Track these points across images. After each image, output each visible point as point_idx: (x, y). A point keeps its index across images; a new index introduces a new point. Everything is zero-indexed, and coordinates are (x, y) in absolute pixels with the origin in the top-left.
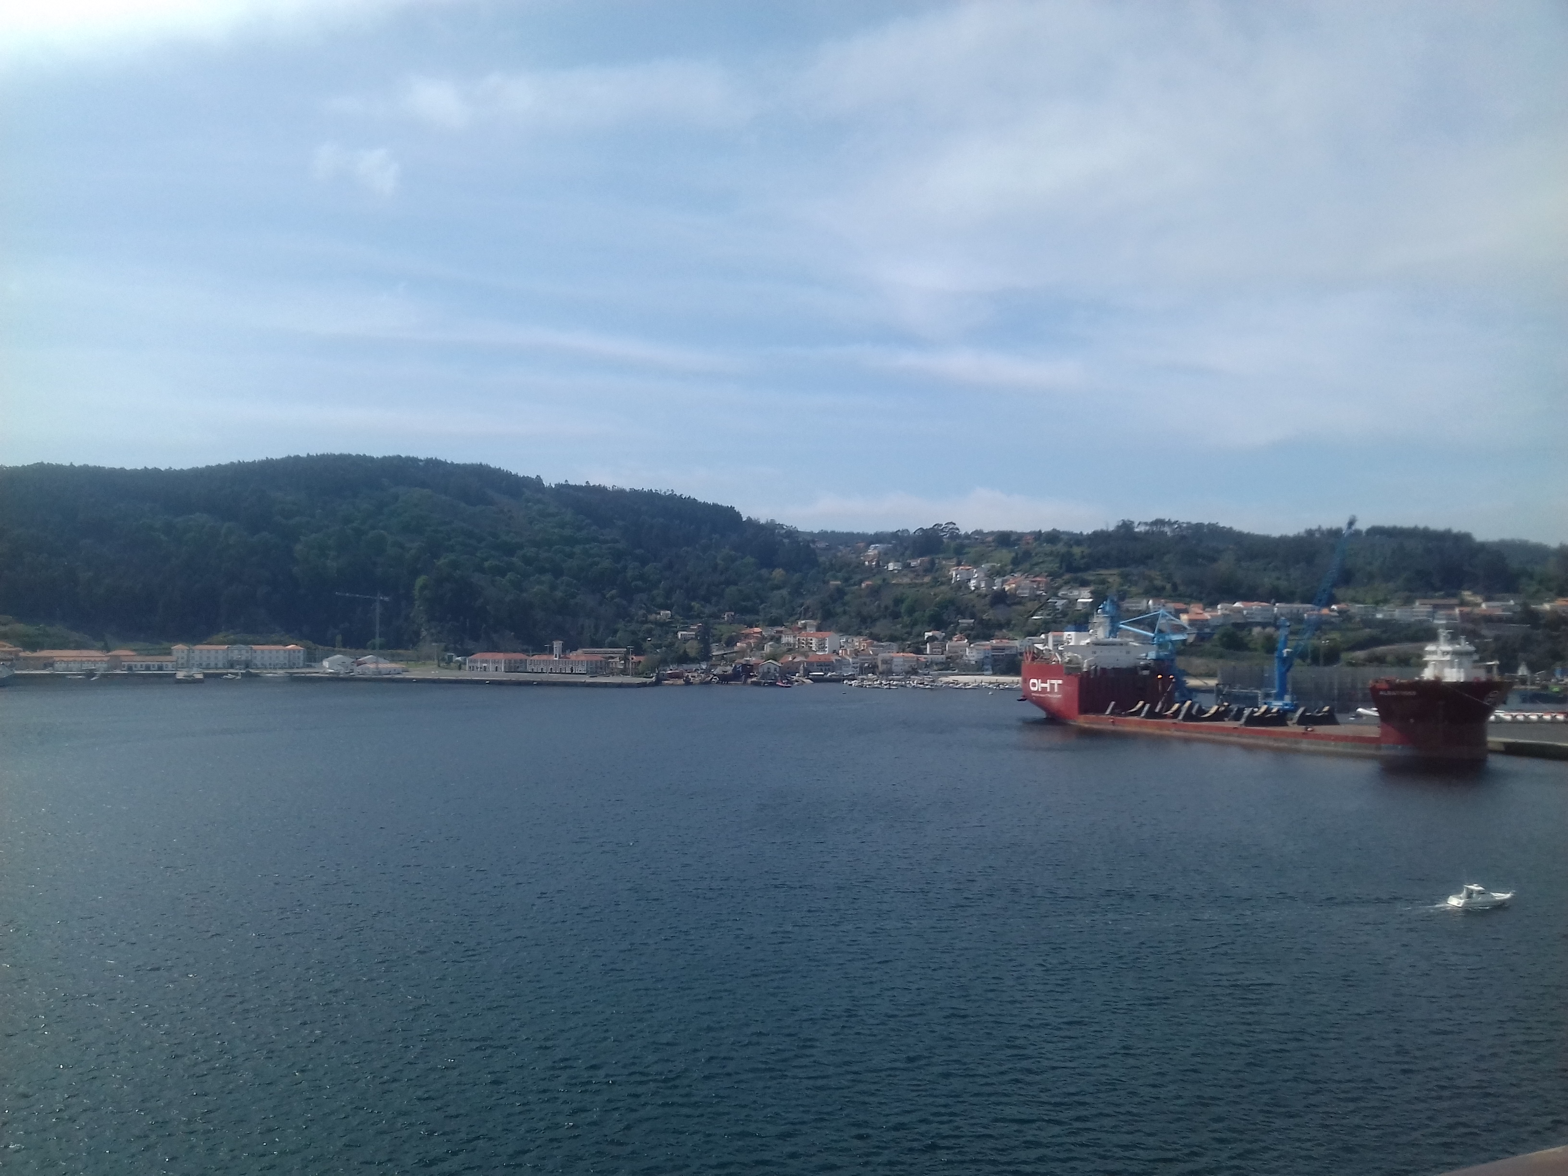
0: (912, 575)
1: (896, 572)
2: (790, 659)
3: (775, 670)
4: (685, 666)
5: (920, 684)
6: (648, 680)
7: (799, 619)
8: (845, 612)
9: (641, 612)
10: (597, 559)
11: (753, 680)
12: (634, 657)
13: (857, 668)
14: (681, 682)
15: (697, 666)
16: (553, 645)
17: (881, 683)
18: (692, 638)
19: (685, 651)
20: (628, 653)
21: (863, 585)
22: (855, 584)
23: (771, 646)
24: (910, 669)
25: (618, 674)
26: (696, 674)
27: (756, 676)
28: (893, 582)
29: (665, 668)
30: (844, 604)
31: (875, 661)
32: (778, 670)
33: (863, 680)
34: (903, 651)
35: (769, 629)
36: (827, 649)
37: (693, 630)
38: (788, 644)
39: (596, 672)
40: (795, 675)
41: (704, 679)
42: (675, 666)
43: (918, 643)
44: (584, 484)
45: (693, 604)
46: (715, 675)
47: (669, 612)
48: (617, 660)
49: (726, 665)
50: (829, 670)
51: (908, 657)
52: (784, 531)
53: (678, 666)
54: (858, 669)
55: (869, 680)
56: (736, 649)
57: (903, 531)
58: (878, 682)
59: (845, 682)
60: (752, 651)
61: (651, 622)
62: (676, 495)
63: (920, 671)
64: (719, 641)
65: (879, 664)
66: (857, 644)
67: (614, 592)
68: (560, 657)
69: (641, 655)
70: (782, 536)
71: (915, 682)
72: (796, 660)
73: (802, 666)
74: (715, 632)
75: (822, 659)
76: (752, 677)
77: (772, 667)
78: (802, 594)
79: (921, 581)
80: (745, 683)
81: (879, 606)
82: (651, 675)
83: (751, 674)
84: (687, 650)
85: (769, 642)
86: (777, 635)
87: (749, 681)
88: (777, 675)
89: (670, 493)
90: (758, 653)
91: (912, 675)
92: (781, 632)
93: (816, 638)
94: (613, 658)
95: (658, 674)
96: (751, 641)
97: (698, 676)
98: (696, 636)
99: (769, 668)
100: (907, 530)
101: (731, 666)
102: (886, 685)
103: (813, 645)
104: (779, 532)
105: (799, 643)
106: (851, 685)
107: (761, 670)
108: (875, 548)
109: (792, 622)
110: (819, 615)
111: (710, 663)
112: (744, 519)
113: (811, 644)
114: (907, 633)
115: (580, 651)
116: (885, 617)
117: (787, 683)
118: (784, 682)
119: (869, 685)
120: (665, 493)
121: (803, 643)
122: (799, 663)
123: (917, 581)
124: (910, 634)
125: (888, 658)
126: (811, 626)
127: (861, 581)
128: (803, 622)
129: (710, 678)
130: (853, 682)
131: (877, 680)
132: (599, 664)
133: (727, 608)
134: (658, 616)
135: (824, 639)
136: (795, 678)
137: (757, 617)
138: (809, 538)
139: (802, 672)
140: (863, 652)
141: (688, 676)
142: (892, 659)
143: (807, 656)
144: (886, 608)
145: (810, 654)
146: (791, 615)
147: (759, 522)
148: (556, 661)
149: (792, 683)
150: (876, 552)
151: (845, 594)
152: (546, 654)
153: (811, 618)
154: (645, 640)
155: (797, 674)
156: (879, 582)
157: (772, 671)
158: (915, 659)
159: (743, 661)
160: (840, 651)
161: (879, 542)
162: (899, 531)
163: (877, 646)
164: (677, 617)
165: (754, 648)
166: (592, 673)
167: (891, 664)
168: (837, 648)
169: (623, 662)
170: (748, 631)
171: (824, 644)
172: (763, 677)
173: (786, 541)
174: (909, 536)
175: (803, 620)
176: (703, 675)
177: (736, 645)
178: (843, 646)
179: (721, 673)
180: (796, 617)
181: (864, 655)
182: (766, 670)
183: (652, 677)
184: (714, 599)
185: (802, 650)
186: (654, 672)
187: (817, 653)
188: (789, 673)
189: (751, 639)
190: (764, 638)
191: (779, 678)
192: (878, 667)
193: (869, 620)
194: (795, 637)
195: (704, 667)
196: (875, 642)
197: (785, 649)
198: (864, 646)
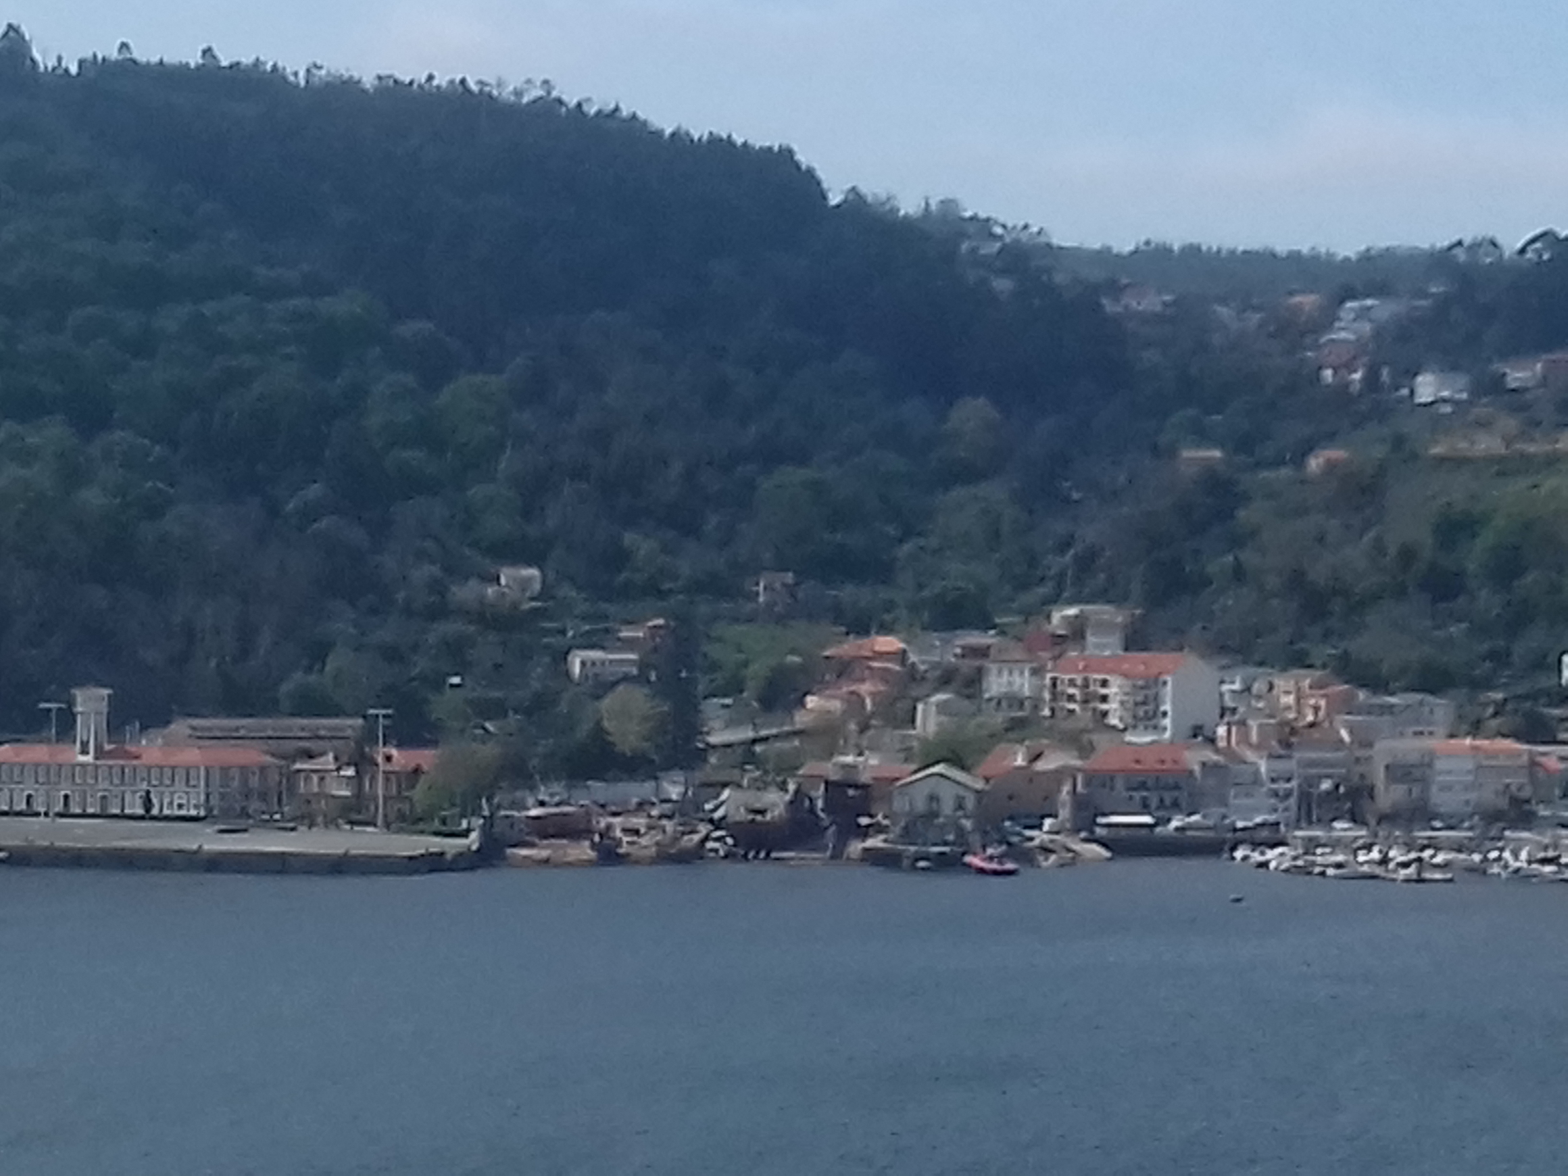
0: (1510, 424)
1: (1447, 409)
2: (1020, 761)
3: (960, 806)
4: (599, 789)
5: (1545, 861)
6: (452, 845)
7: (1055, 599)
8: (1239, 574)
9: (428, 571)
10: (248, 360)
11: (870, 843)
12: (394, 752)
13: (1288, 794)
14: (584, 851)
15: (642, 790)
16: (71, 703)
17: (1384, 861)
18: (626, 678)
19: (599, 731)
20: (369, 736)
21: (1315, 463)
22: (1278, 462)
23: (942, 708)
24: (1503, 803)
25: (330, 822)
26: (639, 822)
27: (880, 829)
28: (1437, 450)
29: (519, 794)
30: (1236, 542)
31: (1359, 769)
32: (970, 803)
33: (1311, 845)
34: (1476, 728)
35: (935, 639)
36: (1167, 722)
37: (630, 644)
38: (1016, 701)
39: (244, 814)
40: (1040, 827)
41: (676, 839)
42: (558, 788)
43: (1533, 696)
44: (194, 59)
45: (629, 538)
46: (717, 825)
47: (533, 572)
48: (328, 761)
49: (760, 785)
50: (1176, 806)
51: (1493, 755)
52: (998, 245)
53: (569, 788)
54: (1292, 801)
55: (1335, 845)
56: (801, 719)
57: (1476, 246)
58: (1375, 855)
59: (1239, 854)
60: (864, 728)
61: (464, 613)
62: (560, 101)
63: (1544, 812)
64: (734, 687)
65: (1379, 778)
66: (1290, 699)
67: (315, 491)
68: (100, 753)
69: (433, 743)
70: (984, 263)
71: (1524, 855)
72: (1041, 766)
73: (1066, 788)
74: (714, 651)
75: (1150, 763)
76: (864, 833)
77: (948, 795)
78: (1067, 500)
79: (1548, 448)
80: (837, 854)
81: (1379, 547)
82: (464, 824)
83: (864, 821)
84: (606, 724)
85: (936, 690)
86: (968, 665)
87: (856, 847)
88: (967, 824)
89: (541, 93)
90: (892, 737)
91: (1514, 827)
92: (982, 652)
93: (1126, 676)
94: (310, 756)
95: (490, 820)
96: (865, 688)
97: (650, 828)
98: (644, 666)
99: (933, 798)
100: (1494, 244)
101: (783, 787)
102: (1405, 865)
103: (1112, 706)
104: (974, 251)
105: (1055, 697)
106: (1264, 865)
107: (900, 804)
108: (1363, 314)
109: (1027, 614)
110: (1136, 588)
111: (699, 776)
112: (834, 199)
113: (1104, 699)
114: (1492, 655)
115: (180, 727)
116: (1400, 592)
117: (1001, 858)
118: (990, 851)
119: (1339, 866)
120: (518, 93)
121: (1071, 698)
122: (1058, 775)
123: (1532, 449)
124: (1500, 658)
125: (1413, 758)
126: (1104, 627)
127: (1307, 448)
128: (1072, 611)
129: (696, 838)
130: (1271, 854)
131: (1368, 848)
132: (254, 782)
133: (767, 556)
134: (491, 591)
135: (1154, 682)
136: (1039, 837)
137: (884, 594)
138: (1097, 275)
139: (1064, 813)
140: (1316, 734)
141: (609, 827)
142: (1427, 762)
143: (1086, 750)
144: (1407, 555)
145: (1101, 740)
146: (1023, 585)
147: (894, 210)
148: (83, 765)
149: (1027, 857)
150: (1366, 328)
151: (1245, 498)
152: (48, 741)
153: (1102, 596)
154: (438, 683)
155: (1048, 823)
156: (1379, 452)
157: (947, 807)
158: (1525, 758)
159: (830, 769)
160: (1222, 731)
161: (1381, 290)
162: (1460, 243)
163: (1369, 710)
164: (567, 591)
165: (873, 714)
166: (226, 814)
167: (1425, 782)
168: (1208, 714)
169: (350, 772)
170: (849, 647)
171: (1157, 699)
172: (908, 835)
173: (1002, 285)
174: (1499, 265)
175: (1071, 603)
176: (669, 825)
177: (803, 705)
178: (1234, 710)
179: (742, 815)
180: (1043, 591)
181: (1319, 745)
182: (921, 806)
183: (465, 834)
184: (712, 522)
185: (1068, 725)
186: (476, 811)
187: (1129, 737)
188: (1011, 818)
189: (862, 680)
190: (913, 676)
191: (975, 840)
192: (1371, 793)
193: (1337, 606)
194: (1037, 672)
195: (674, 792)
196: (1362, 695)
197: (999, 719)
198: (1316, 709)
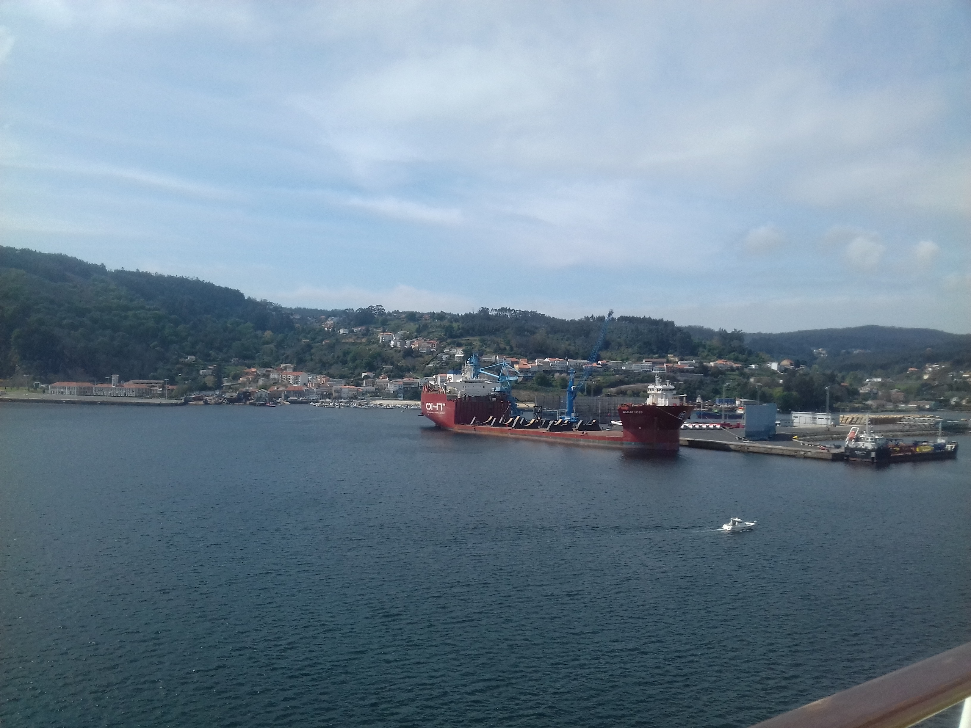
0: (355, 337)
1: (345, 335)
2: (276, 389)
3: (265, 396)
4: (204, 393)
5: (359, 405)
6: (179, 402)
7: (282, 363)
8: (312, 360)
9: (174, 357)
10: (144, 321)
11: (250, 402)
12: (169, 386)
14: (202, 403)
15: (212, 393)
16: (111, 377)
17: (334, 405)
18: (209, 375)
19: (205, 383)
20: (165, 383)
21: (324, 343)
22: (318, 342)
23: (263, 380)
24: (353, 396)
25: (158, 397)
26: (212, 398)
27: (252, 399)
28: (343, 341)
29: (191, 393)
30: (312, 354)
31: (331, 391)
32: (267, 395)
33: (323, 402)
34: (349, 384)
35: (262, 369)
36: (300, 383)
37: (210, 369)
38: (275, 379)
39: (142, 396)
40: (279, 399)
41: (217, 401)
42: (198, 392)
43: (358, 380)
44: (135, 271)
45: (210, 352)
46: (225, 399)
47: (193, 357)
48: (157, 388)
49: (232, 392)
50: (301, 396)
51: (351, 388)
52: (273, 307)
53: (200, 392)
54: (320, 395)
55: (326, 402)
56: (239, 382)
57: (350, 309)
58: (333, 404)
59: (311, 404)
60: (250, 383)
61: (182, 364)
62: (199, 280)
63: (359, 397)
64: (228, 376)
65: (333, 392)
66: (320, 380)
67: (156, 343)
68: (117, 386)
69: (174, 385)
70: (271, 309)
71: (356, 404)
72: (279, 390)
73: (283, 393)
74: (225, 370)
75: (297, 389)
76: (250, 400)
77: (264, 394)
78: (284, 347)
79: (360, 341)
80: (245, 404)
81: (334, 356)
82: (181, 398)
83: (250, 398)
84: (206, 382)
85: (262, 377)
86: (267, 373)
87: (248, 402)
88: (267, 399)
89: (196, 279)
90: (254, 385)
91: (354, 399)
92: (270, 371)
93: (293, 375)
94: (154, 386)
95: (185, 398)
96: (250, 377)
97: (213, 399)
98: (213, 373)
99: (261, 395)
100: (352, 309)
101: (236, 393)
102: (337, 405)
103: (291, 380)
104: (269, 307)
105: (282, 379)
106: (315, 405)
107: (256, 395)
108: (332, 319)
109: (277, 366)
110: (295, 361)
111: (222, 390)
112: (246, 298)
113: (289, 379)
114: (351, 373)
115: (131, 382)
116: (337, 363)
117: (273, 404)
118: (271, 403)
119: (327, 406)
120: (192, 279)
121: (284, 379)
122: (282, 391)
123: (358, 341)
124: (352, 374)
125: (339, 389)
126: (290, 368)
127: (323, 340)
128: (284, 365)
129: (221, 400)
130: (316, 404)
131: (332, 403)
132: (144, 391)
133: (234, 355)
134: (186, 360)
135: (298, 377)
136: (278, 401)
137: (253, 362)
138: (289, 312)
139: (283, 397)
140: (324, 385)
141: (206, 399)
142: (341, 389)
143: (286, 387)
144: (338, 357)
145: (289, 385)
146: (276, 361)
147: (256, 300)
148: (114, 388)
149: (276, 404)
150: (332, 322)
151: (312, 348)
152: (107, 383)
153: (289, 363)
154: (177, 375)
155: (280, 399)
156: (334, 341)
157: (263, 396)
158: (356, 389)
159: (244, 390)
160: (308, 384)
161: (335, 316)
162: (347, 309)
163: (332, 381)
164: (200, 360)
165: (251, 381)
166: (139, 396)
167: (341, 393)
168: (306, 382)
169: (161, 389)
170: (247, 370)
171: (298, 379)
172: (257, 400)
173: (274, 313)
174: (353, 312)
175: (284, 364)
176: (217, 399)
177: (239, 379)
178: (310, 381)
179: (229, 397)
180: (281, 361)
181: (324, 387)
182: (259, 396)
183: (182, 399)
184: (225, 349)
185: (284, 383)
186: (183, 396)
187: (293, 385)
188: (275, 398)
189: (249, 375)
190: (258, 375)
191: (268, 401)
192: (332, 394)
193: (327, 365)
194: (279, 375)
195: (217, 393)
196: (331, 379)
197: (272, 382)
198: (324, 381)
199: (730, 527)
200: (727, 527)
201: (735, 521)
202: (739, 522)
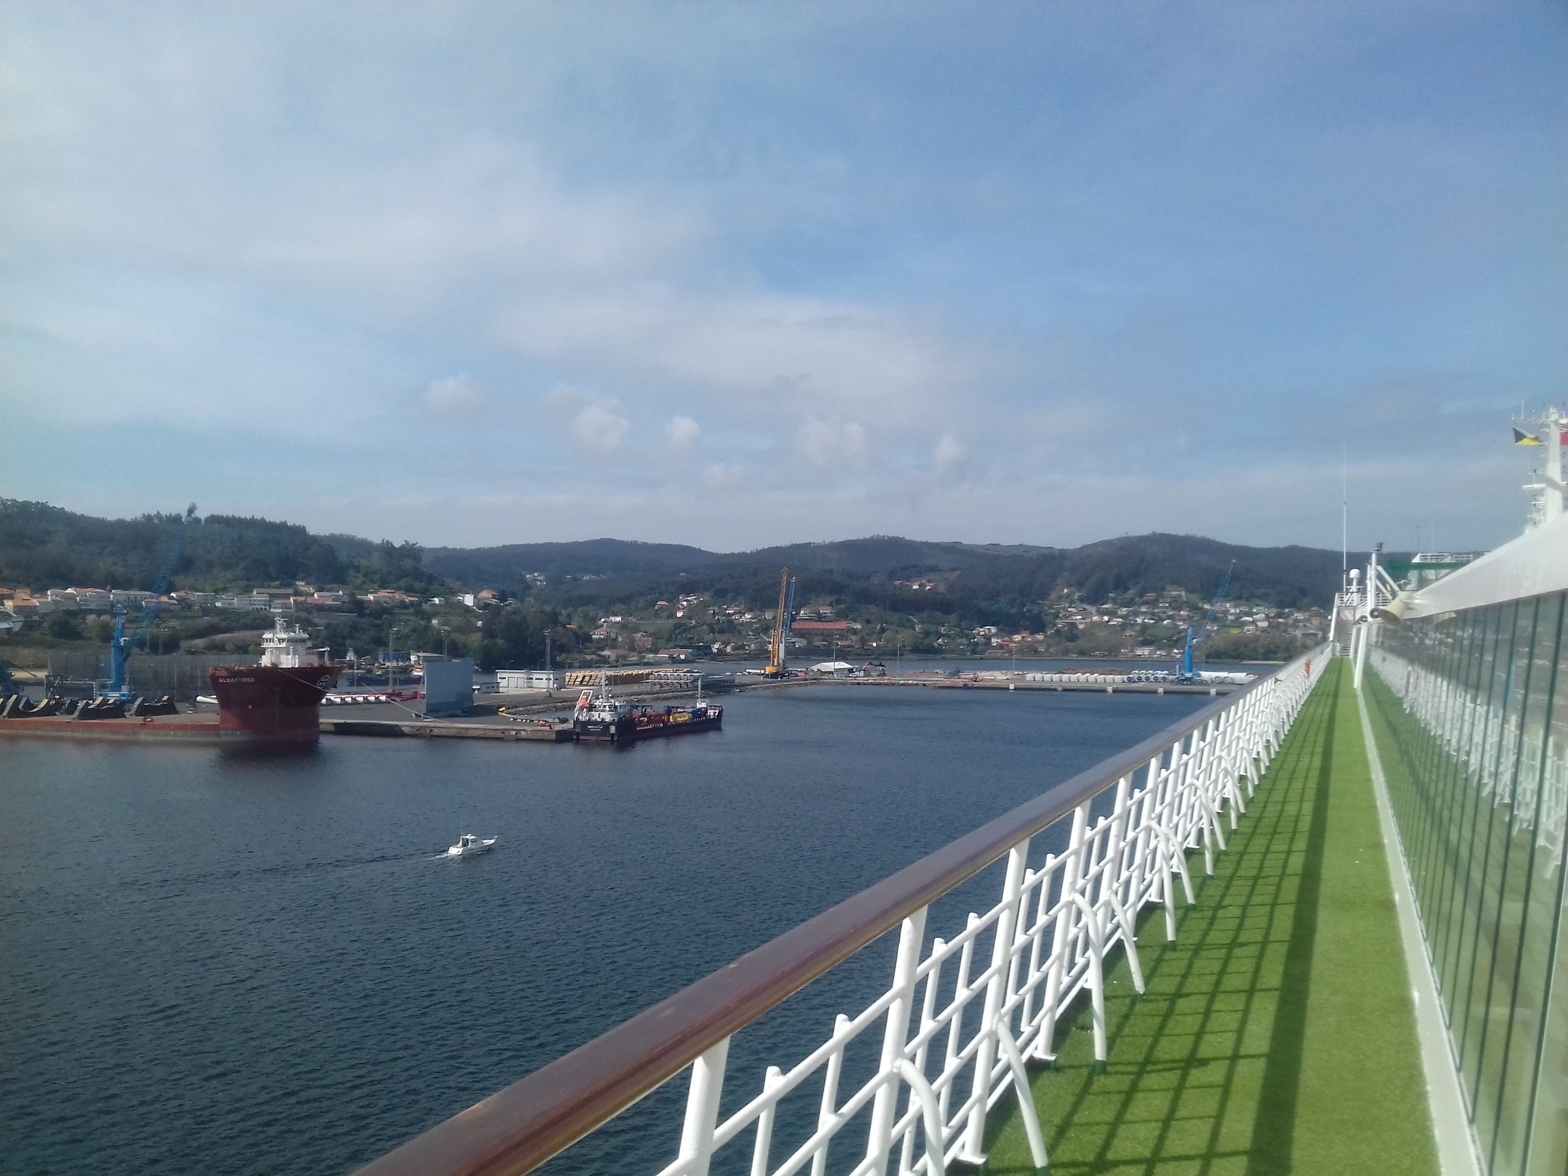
199: (461, 850)
200: (455, 851)
201: (467, 840)
202: (473, 841)
